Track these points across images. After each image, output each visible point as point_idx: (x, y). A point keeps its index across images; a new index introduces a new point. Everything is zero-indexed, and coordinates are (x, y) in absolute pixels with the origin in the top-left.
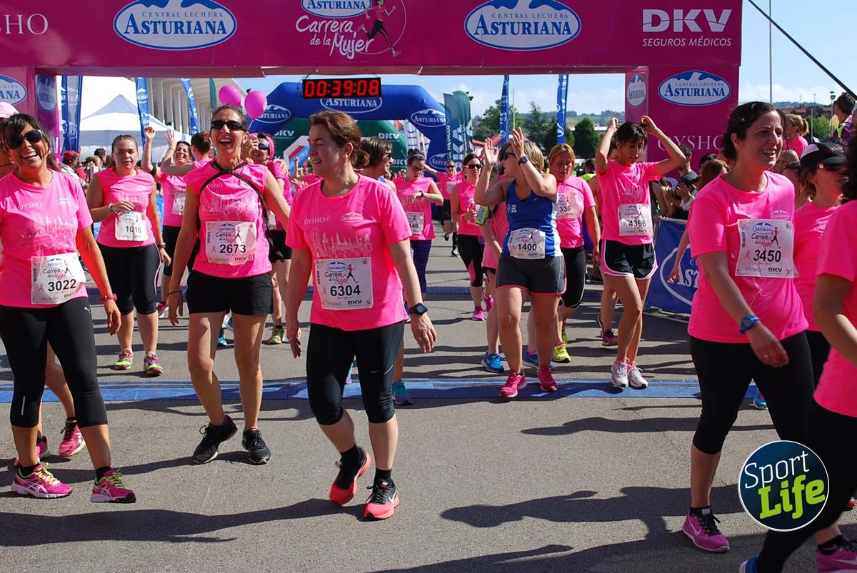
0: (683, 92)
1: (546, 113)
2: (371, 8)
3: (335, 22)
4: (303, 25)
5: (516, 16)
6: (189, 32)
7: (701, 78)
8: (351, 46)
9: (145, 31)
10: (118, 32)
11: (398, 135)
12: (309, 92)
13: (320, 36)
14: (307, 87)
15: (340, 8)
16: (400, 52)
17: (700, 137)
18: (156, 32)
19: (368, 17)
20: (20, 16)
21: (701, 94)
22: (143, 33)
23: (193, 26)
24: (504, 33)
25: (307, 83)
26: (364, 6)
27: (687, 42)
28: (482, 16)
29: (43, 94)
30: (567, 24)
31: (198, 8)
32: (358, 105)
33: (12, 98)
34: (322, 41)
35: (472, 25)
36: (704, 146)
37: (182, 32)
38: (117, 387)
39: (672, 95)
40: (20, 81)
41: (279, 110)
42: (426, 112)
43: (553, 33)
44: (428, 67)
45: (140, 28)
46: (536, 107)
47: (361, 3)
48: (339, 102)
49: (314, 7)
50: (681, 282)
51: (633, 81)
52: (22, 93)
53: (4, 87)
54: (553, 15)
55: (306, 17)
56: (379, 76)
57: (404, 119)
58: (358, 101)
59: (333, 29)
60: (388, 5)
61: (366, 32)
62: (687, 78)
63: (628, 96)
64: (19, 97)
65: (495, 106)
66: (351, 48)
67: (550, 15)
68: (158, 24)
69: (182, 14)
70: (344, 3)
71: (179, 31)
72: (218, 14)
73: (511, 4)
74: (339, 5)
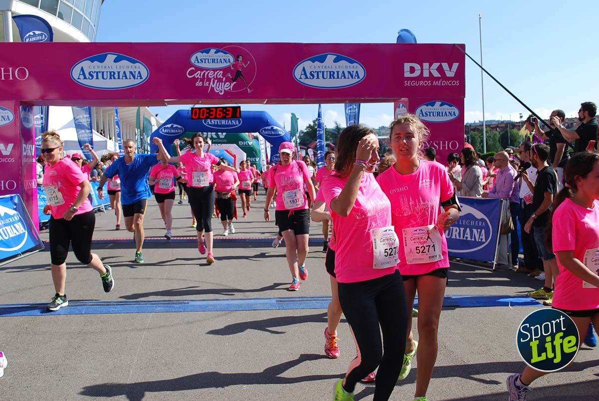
0: (430, 114)
2: (234, 63)
3: (212, 72)
4: (189, 75)
5: (325, 67)
6: (119, 78)
7: (441, 105)
8: (222, 86)
9: (91, 78)
10: (74, 78)
11: (251, 143)
12: (195, 115)
13: (202, 80)
14: (194, 112)
15: (215, 63)
16: (252, 90)
17: (441, 142)
18: (97, 78)
19: (232, 68)
20: (11, 69)
21: (441, 114)
23: (121, 74)
24: (318, 78)
25: (194, 110)
26: (230, 62)
27: (432, 83)
28: (304, 68)
29: (26, 118)
30: (357, 72)
31: (124, 63)
32: (227, 124)
33: (5, 120)
34: (203, 83)
35: (298, 73)
36: (444, 147)
37: (114, 78)
39: (423, 116)
40: (10, 110)
41: (177, 127)
42: (269, 128)
43: (348, 78)
44: (270, 99)
45: (87, 76)
46: (338, 124)
47: (228, 60)
48: (215, 122)
49: (198, 62)
51: (399, 107)
52: (12, 117)
54: (348, 67)
55: (193, 68)
56: (239, 105)
57: (256, 132)
58: (227, 121)
59: (210, 76)
60: (244, 61)
61: (231, 77)
62: (433, 106)
64: (9, 120)
65: (312, 124)
66: (222, 88)
67: (346, 67)
68: (99, 73)
69: (114, 67)
70: (217, 59)
71: (112, 78)
72: (137, 67)
73: (322, 60)
74: (213, 61)
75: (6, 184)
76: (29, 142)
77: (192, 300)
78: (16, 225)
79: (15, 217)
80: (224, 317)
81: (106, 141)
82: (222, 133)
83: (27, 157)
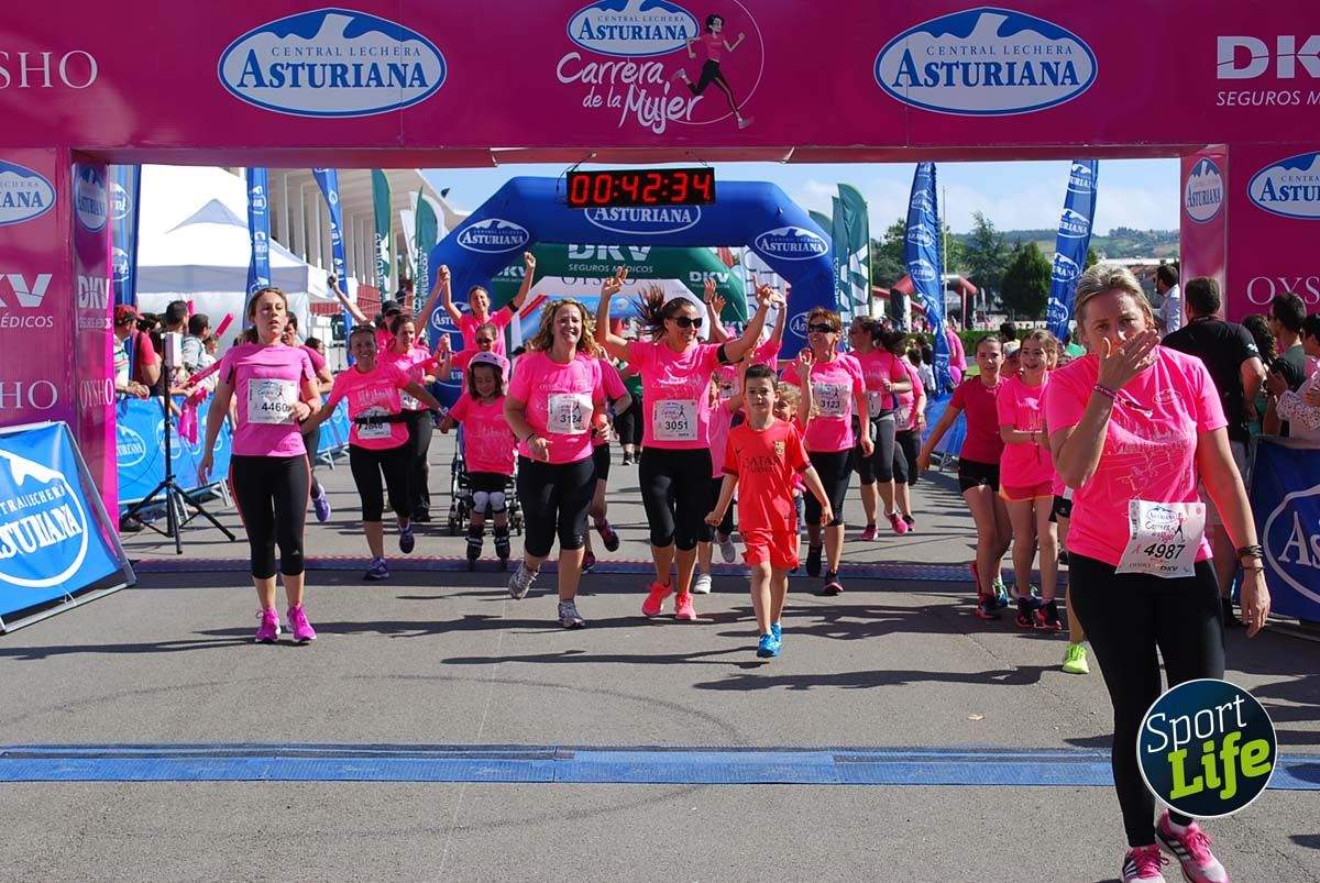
0: (1296, 193)
1: (1003, 234)
2: (699, 39)
3: (634, 65)
4: (567, 71)
5: (973, 50)
6: (358, 84)
8: (659, 109)
9: (276, 82)
10: (227, 85)
11: (726, 276)
12: (579, 196)
13: (602, 90)
14: (575, 185)
15: (640, 38)
16: (752, 118)
18: (295, 84)
19: (692, 55)
20: (46, 55)
22: (272, 85)
23: (365, 72)
24: (950, 83)
25: (575, 180)
26: (685, 37)
27: (1303, 97)
28: (907, 51)
29: (85, 198)
30: (1069, 65)
31: (375, 39)
32: (655, 219)
33: (27, 205)
34: (605, 99)
35: (889, 67)
37: (345, 84)
38: (228, 755)
39: (1273, 198)
40: (42, 174)
41: (507, 228)
42: (783, 232)
44: (805, 147)
45: (267, 76)
46: (985, 221)
47: (678, 29)
48: (620, 213)
49: (591, 37)
50: (1303, 559)
51: (1197, 172)
52: (47, 196)
53: (16, 184)
54: (1044, 50)
55: (575, 55)
56: (710, 165)
57: (742, 246)
58: (656, 211)
59: (626, 77)
60: (729, 33)
61: (689, 82)
62: (1305, 165)
63: (1187, 202)
64: (40, 205)
66: (658, 114)
67: (1037, 50)
68: (300, 68)
69: (345, 52)
70: (648, 28)
71: (339, 83)
72: (412, 51)
73: (963, 28)
74: (636, 32)
75: (28, 390)
76: (93, 272)
77: (580, 748)
78: (53, 512)
79: (55, 490)
80: (680, 801)
81: (306, 268)
82: (640, 246)
83: (89, 314)
